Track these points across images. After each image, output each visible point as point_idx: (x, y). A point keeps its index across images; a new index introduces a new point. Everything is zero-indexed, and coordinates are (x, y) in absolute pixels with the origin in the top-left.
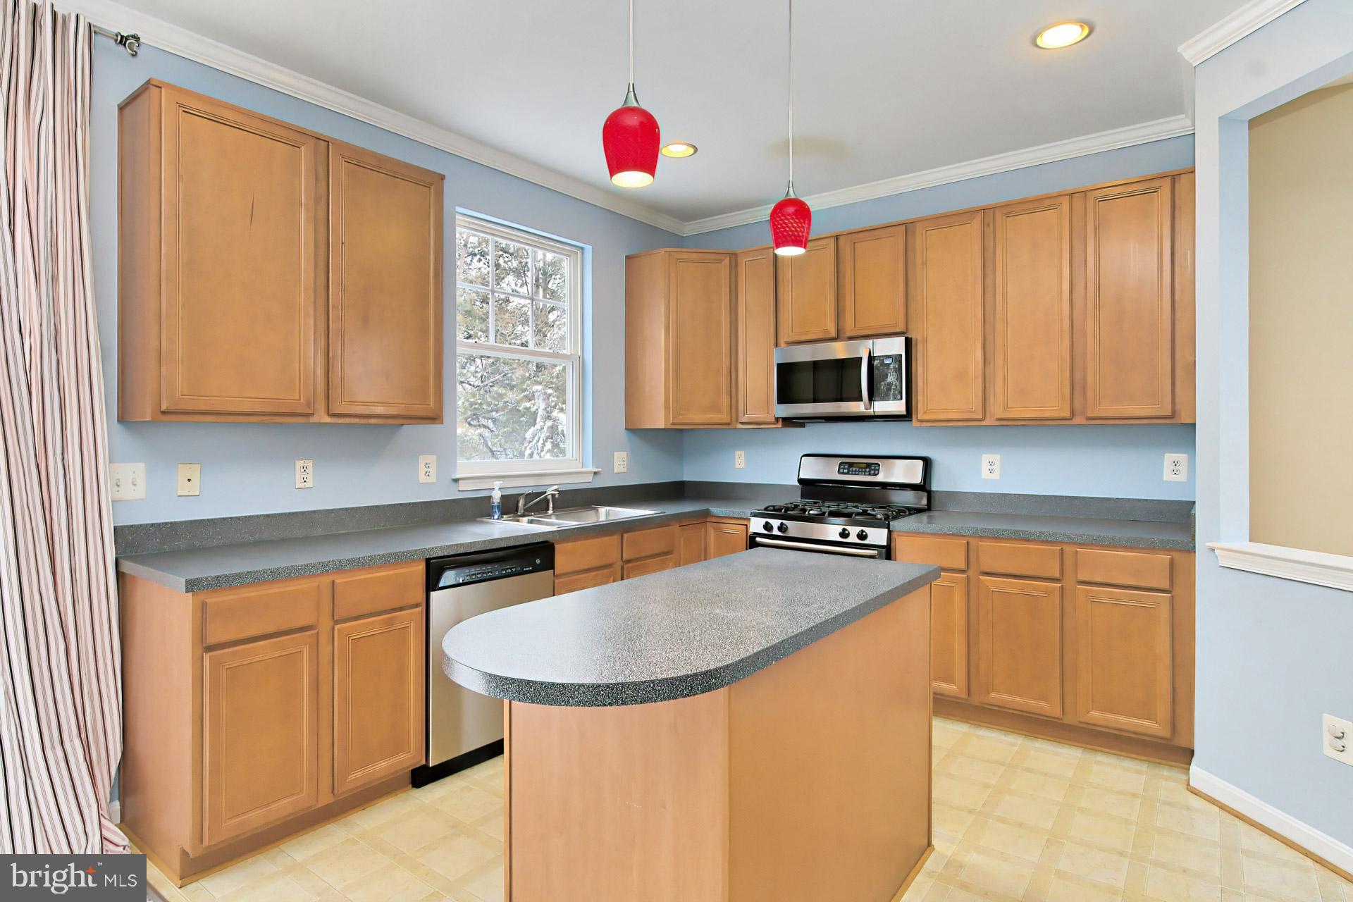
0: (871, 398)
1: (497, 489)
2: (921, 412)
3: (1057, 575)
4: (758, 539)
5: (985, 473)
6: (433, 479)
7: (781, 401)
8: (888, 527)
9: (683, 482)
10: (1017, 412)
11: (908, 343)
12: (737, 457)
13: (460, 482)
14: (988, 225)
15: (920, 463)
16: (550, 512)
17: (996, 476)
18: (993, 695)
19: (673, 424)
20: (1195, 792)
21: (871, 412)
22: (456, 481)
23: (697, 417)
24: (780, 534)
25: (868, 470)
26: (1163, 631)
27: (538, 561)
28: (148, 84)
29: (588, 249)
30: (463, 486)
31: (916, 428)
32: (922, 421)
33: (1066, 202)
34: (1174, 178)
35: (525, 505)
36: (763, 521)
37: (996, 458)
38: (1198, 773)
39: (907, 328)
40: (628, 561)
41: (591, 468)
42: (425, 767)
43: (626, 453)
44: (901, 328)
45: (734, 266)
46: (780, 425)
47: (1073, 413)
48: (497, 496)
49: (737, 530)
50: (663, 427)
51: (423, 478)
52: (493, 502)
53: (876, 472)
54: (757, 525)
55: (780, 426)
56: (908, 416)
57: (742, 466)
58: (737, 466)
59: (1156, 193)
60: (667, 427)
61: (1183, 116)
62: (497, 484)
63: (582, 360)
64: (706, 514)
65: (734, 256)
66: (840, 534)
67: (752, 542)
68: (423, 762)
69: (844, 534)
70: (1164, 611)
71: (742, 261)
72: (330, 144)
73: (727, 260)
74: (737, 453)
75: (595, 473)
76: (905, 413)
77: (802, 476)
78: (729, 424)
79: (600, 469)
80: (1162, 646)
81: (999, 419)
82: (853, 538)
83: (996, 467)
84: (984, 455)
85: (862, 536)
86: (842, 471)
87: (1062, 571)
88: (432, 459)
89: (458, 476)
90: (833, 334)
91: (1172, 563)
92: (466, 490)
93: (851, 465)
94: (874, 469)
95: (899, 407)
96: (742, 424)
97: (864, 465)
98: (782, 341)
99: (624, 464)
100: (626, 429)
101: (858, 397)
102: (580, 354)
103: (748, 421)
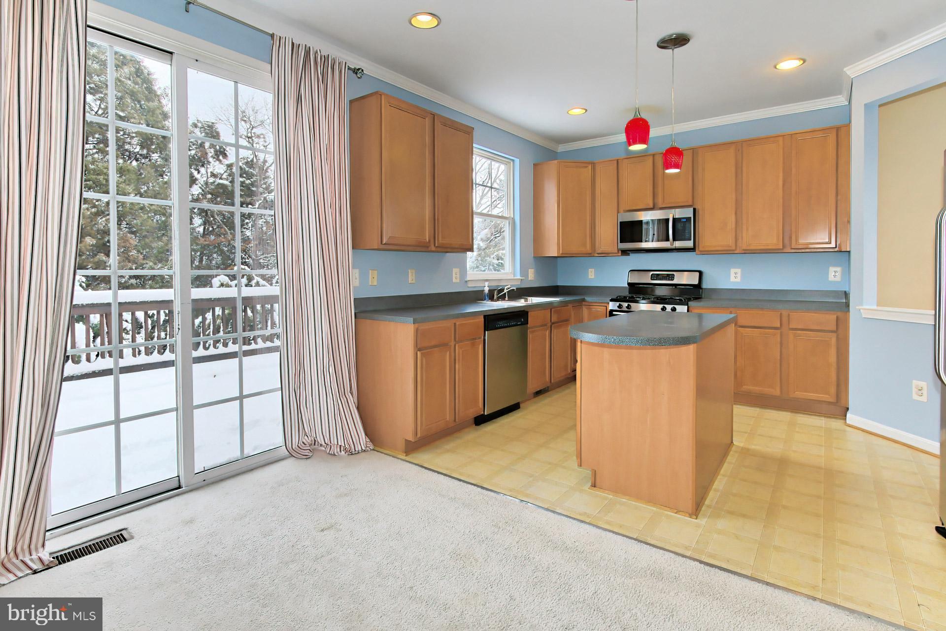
0: (674, 239)
1: (487, 286)
2: (701, 247)
3: (779, 325)
4: (614, 313)
5: (732, 279)
6: (458, 280)
7: (621, 242)
8: (687, 305)
9: (558, 286)
10: (754, 246)
11: (695, 210)
12: (589, 272)
13: (469, 283)
14: (739, 150)
15: (697, 274)
16: (507, 299)
17: (738, 280)
18: (744, 387)
19: (561, 254)
20: (850, 426)
21: (673, 247)
22: (467, 282)
23: (574, 249)
24: (627, 310)
25: (668, 278)
26: (833, 352)
27: (522, 320)
28: (376, 93)
29: (517, 161)
30: (470, 285)
31: (698, 255)
32: (701, 251)
33: (781, 139)
34: (838, 129)
35: (497, 295)
36: (618, 304)
37: (739, 271)
38: (851, 418)
39: (693, 202)
40: (553, 323)
41: (519, 277)
42: (483, 415)
43: (533, 269)
44: (690, 203)
45: (594, 169)
47: (784, 246)
48: (486, 289)
49: (601, 309)
50: (557, 255)
51: (455, 280)
52: (484, 293)
53: (673, 279)
54: (612, 306)
55: (620, 255)
56: (693, 249)
57: (593, 277)
58: (590, 277)
59: (828, 137)
60: (559, 255)
61: (841, 96)
62: (487, 284)
63: (513, 219)
64: (584, 300)
65: (593, 164)
66: (661, 309)
67: (611, 314)
68: (483, 413)
69: (664, 309)
70: (834, 340)
71: (598, 168)
72: (436, 117)
73: (590, 167)
74: (589, 270)
75: (521, 279)
76: (693, 247)
77: (630, 282)
78: (590, 254)
79: (524, 278)
80: (833, 359)
83: (739, 275)
84: (732, 269)
85: (674, 309)
86: (652, 278)
87: (781, 324)
88: (457, 270)
89: (467, 280)
90: (651, 206)
91: (837, 318)
92: (471, 287)
93: (658, 275)
94: (671, 277)
95: (689, 244)
96: (598, 254)
97: (666, 275)
98: (621, 210)
99: (533, 276)
100: (534, 257)
101: (667, 239)
102: (512, 216)
103: (601, 252)
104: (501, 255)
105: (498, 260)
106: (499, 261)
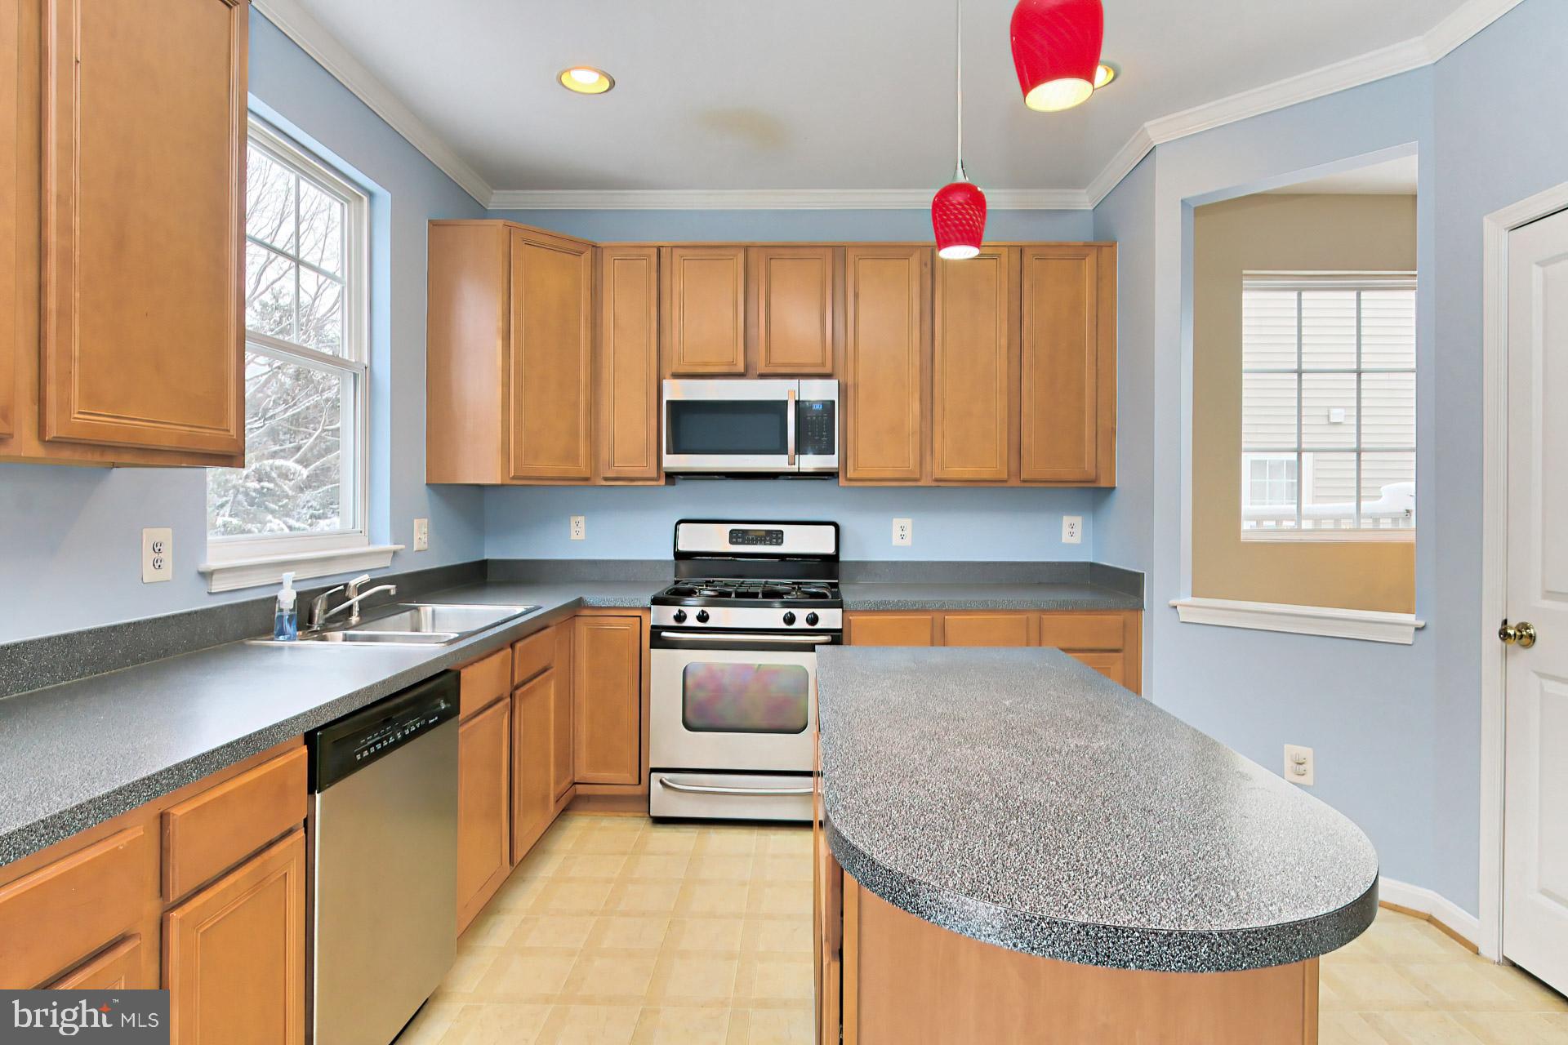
0: (798, 451)
1: (288, 584)
2: (852, 470)
4: (665, 634)
5: (896, 540)
6: (166, 573)
7: (669, 452)
8: (842, 606)
9: (485, 562)
10: (957, 471)
11: (843, 391)
12: (573, 524)
13: (214, 577)
14: (926, 264)
16: (354, 619)
17: (907, 542)
19: (514, 478)
21: (794, 469)
22: (206, 576)
23: (547, 466)
24: (702, 625)
25: (768, 539)
27: (442, 705)
29: (383, 194)
30: (218, 585)
31: (844, 487)
32: (850, 480)
35: (326, 612)
36: (670, 609)
37: (907, 522)
40: (518, 687)
41: (390, 546)
43: (426, 520)
44: (833, 369)
45: (597, 262)
46: (662, 482)
48: (287, 599)
49: (628, 626)
50: (499, 482)
51: (149, 574)
52: (281, 610)
53: (780, 541)
55: (664, 483)
56: (833, 474)
57: (582, 536)
58: (574, 536)
59: (1083, 261)
60: (505, 483)
62: (288, 577)
63: (369, 369)
64: (580, 605)
65: (596, 249)
66: (784, 619)
67: (657, 637)
69: (790, 619)
70: (1118, 669)
71: (607, 261)
74: (573, 520)
75: (395, 553)
76: (834, 470)
77: (682, 547)
78: (587, 479)
79: (402, 546)
81: (937, 480)
82: (801, 623)
83: (908, 532)
84: (894, 520)
85: (813, 620)
86: (734, 540)
88: (165, 535)
89: (211, 564)
90: (741, 368)
91: (1125, 622)
92: (225, 591)
93: (745, 532)
94: (778, 537)
95: (829, 462)
96: (606, 479)
97: (764, 533)
98: (667, 372)
99: (425, 538)
100: (427, 484)
101: (783, 450)
102: (366, 362)
103: (614, 475)
104: (268, 469)
105: (260, 480)
106: (262, 484)
